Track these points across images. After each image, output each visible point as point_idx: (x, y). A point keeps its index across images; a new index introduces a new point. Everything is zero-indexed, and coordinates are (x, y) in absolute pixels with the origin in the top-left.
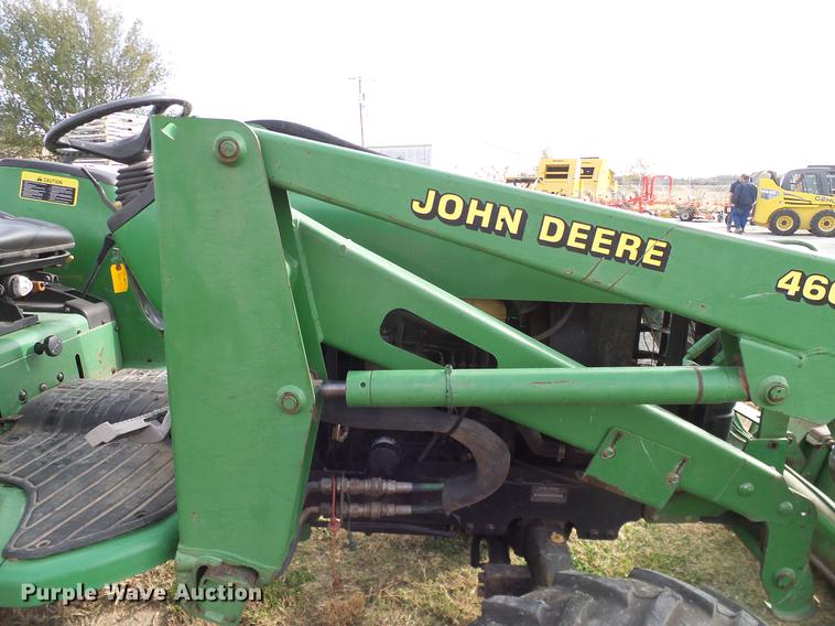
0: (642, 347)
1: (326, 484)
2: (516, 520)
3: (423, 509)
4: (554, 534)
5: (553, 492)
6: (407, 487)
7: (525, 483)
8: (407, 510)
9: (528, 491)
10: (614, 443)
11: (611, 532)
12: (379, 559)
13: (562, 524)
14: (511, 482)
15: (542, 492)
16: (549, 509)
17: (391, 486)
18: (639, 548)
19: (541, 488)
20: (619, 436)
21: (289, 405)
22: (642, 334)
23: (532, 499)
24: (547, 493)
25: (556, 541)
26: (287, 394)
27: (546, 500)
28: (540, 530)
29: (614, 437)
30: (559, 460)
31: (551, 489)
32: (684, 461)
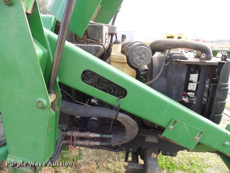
0: (189, 88)
1: (69, 133)
2: (140, 148)
3: (104, 144)
4: (153, 153)
5: (153, 139)
6: (98, 135)
7: (143, 135)
8: (98, 143)
9: (144, 138)
10: (174, 124)
11: (174, 154)
12: (103, 154)
13: (157, 150)
14: (139, 135)
15: (149, 139)
16: (152, 144)
17: (92, 135)
18: (188, 154)
19: (149, 137)
20: (175, 122)
21: (40, 106)
22: (189, 83)
23: (146, 141)
24: (151, 139)
25: (153, 156)
26: (39, 101)
27: (150, 142)
28: (148, 152)
29: (174, 122)
30: (156, 128)
31: (152, 138)
32: (202, 133)
